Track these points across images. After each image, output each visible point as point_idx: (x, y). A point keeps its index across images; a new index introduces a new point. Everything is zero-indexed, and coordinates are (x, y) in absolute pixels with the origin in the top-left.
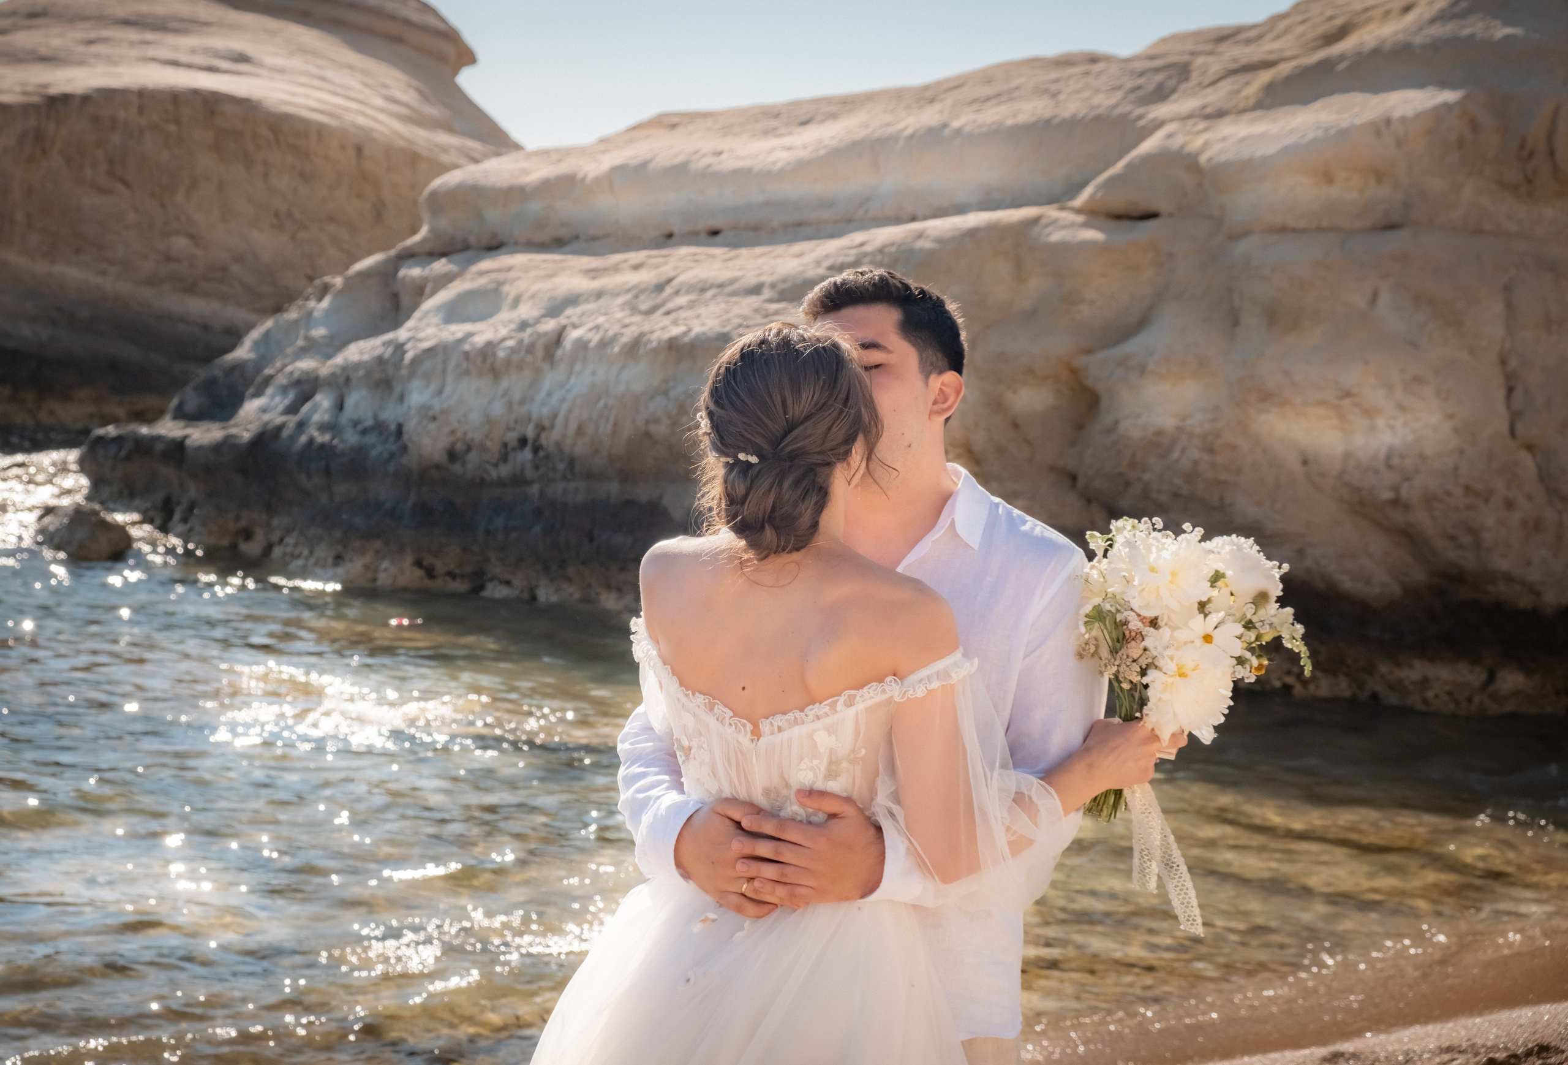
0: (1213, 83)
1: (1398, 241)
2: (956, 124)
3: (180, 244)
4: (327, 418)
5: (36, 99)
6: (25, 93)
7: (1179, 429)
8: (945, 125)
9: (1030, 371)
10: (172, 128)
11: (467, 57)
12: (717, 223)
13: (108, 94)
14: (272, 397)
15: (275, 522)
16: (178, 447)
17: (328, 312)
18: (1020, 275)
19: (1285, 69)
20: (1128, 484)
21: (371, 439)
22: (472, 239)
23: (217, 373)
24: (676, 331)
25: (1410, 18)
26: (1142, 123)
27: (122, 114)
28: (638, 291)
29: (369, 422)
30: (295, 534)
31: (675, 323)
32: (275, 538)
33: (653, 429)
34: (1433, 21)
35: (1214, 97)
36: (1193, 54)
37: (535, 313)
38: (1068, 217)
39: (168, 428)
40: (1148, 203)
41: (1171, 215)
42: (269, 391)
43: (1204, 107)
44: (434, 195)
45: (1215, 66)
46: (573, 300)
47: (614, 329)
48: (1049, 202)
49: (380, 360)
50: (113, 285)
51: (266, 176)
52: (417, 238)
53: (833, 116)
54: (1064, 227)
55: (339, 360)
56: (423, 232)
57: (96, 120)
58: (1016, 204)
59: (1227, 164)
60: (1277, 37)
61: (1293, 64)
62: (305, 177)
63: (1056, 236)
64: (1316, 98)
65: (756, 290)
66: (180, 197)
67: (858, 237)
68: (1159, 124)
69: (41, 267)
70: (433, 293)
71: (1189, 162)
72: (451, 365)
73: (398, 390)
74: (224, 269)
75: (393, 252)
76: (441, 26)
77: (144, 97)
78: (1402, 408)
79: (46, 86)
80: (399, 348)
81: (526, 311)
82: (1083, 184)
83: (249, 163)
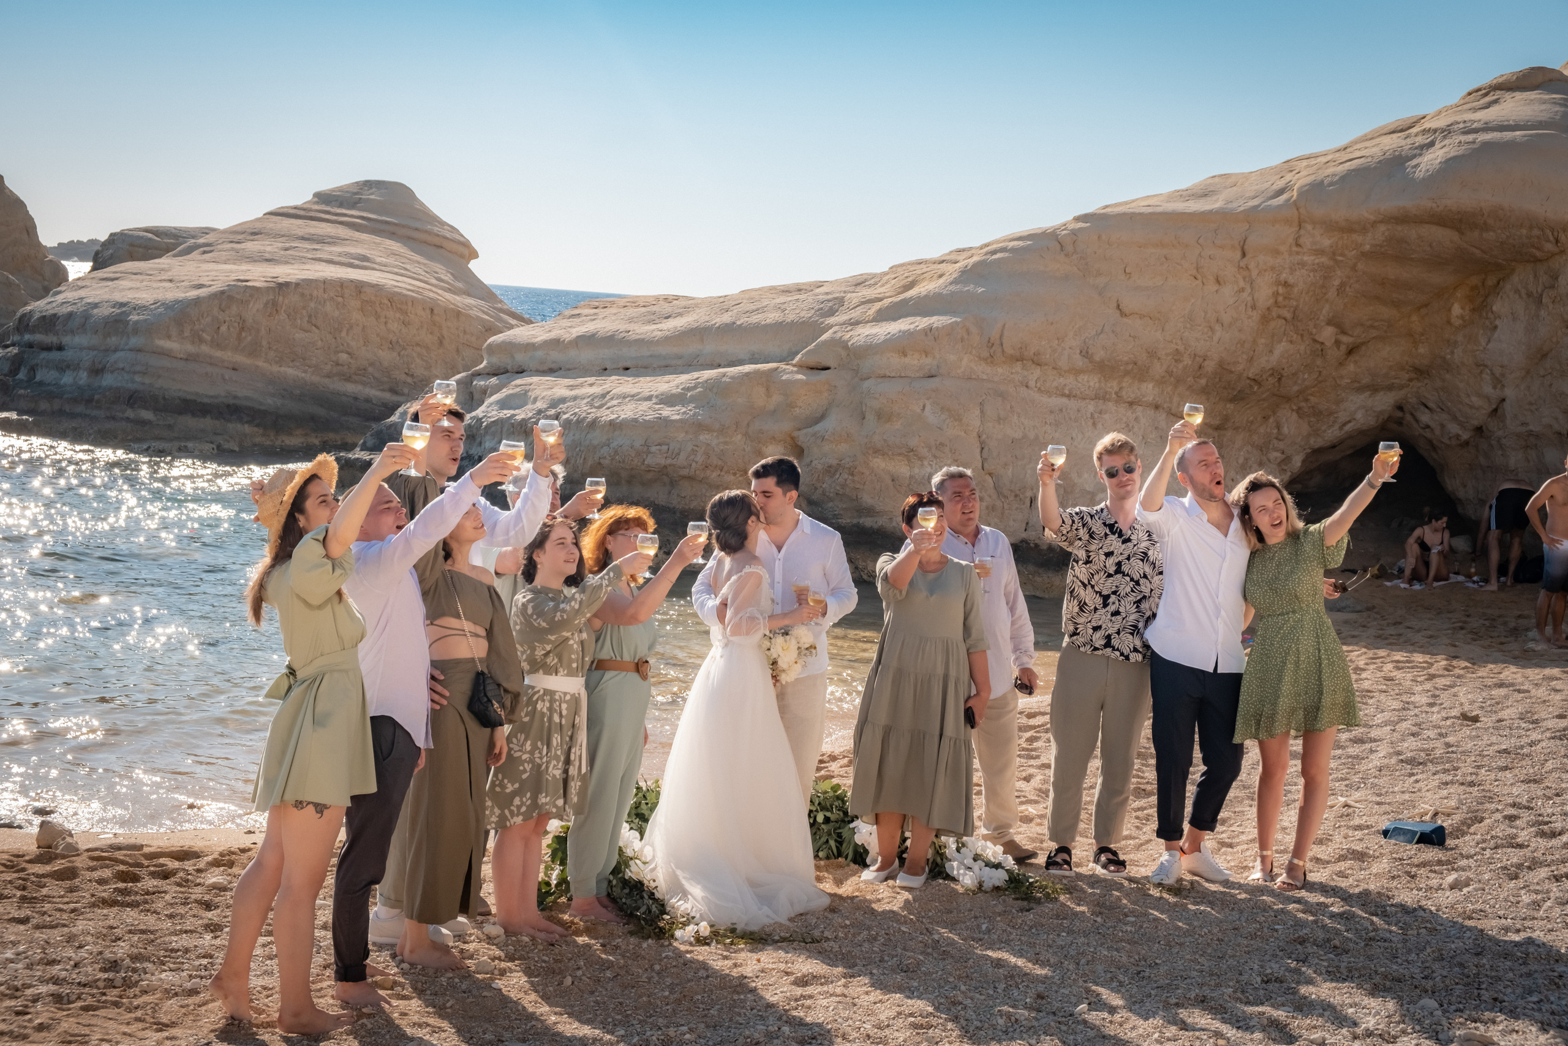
0: (854, 308)
1: (934, 383)
2: (738, 323)
3: (344, 357)
5: (272, 285)
6: (266, 281)
7: (838, 465)
10: (340, 299)
11: (474, 255)
12: (628, 364)
13: (309, 282)
18: (769, 395)
19: (887, 302)
20: (816, 489)
22: (509, 368)
24: (613, 417)
25: (941, 281)
26: (822, 326)
27: (315, 293)
28: (593, 397)
31: (612, 413)
33: (602, 461)
34: (951, 283)
35: (855, 314)
36: (846, 291)
37: (545, 406)
38: (790, 368)
39: (361, 455)
40: (825, 363)
41: (835, 369)
43: (850, 319)
44: (490, 346)
45: (854, 298)
46: (563, 400)
47: (584, 415)
48: (782, 361)
50: (310, 377)
51: (386, 323)
52: (482, 366)
53: (680, 315)
54: (788, 373)
56: (485, 363)
57: (303, 295)
58: (767, 361)
59: (860, 347)
60: (883, 285)
61: (890, 300)
62: (406, 324)
63: (785, 377)
64: (900, 318)
65: (649, 398)
66: (344, 334)
67: (696, 375)
68: (831, 327)
69: (275, 368)
70: (491, 395)
71: (843, 344)
72: (505, 429)
73: (478, 440)
75: (470, 373)
76: (462, 239)
77: (325, 284)
78: (935, 457)
79: (276, 277)
81: (540, 405)
82: (797, 353)
83: (378, 317)
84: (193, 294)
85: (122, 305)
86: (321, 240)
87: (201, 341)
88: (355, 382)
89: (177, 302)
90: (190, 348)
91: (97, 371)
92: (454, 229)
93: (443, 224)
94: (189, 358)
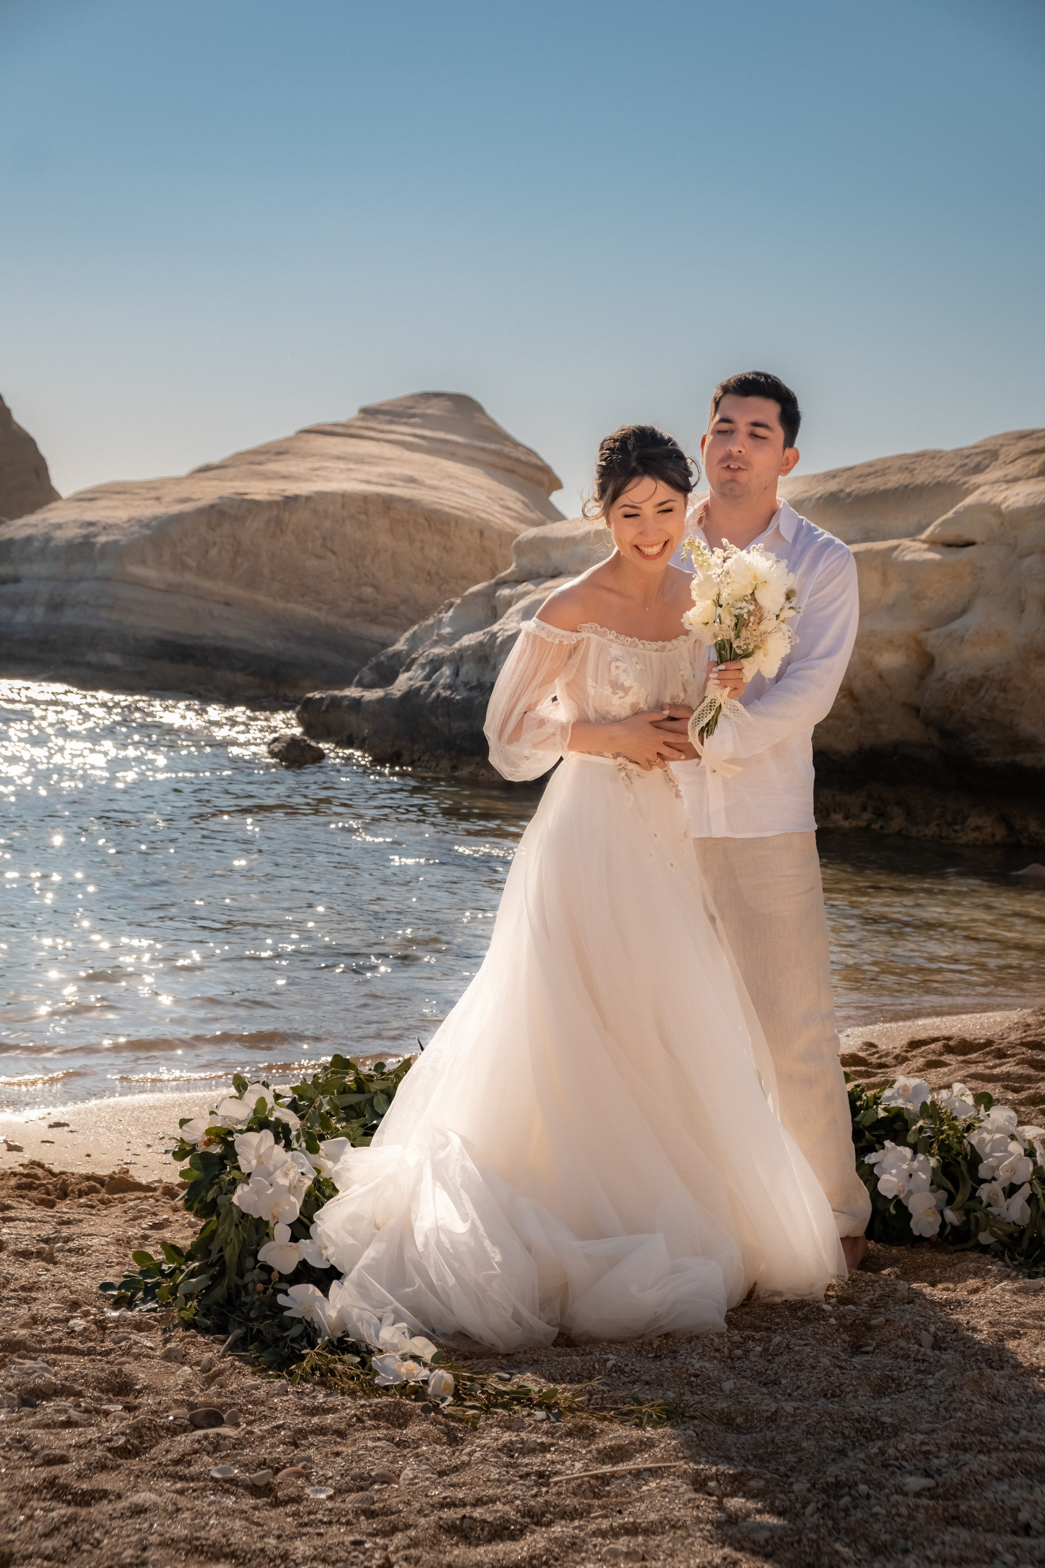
0: (1012, 462)
2: (848, 490)
3: (368, 591)
4: (448, 681)
5: (277, 498)
6: (270, 494)
7: (984, 677)
8: (841, 491)
9: (890, 642)
10: (363, 517)
11: (556, 484)
13: (323, 495)
14: (416, 671)
15: (416, 747)
16: (357, 703)
17: (451, 618)
18: (885, 583)
21: (475, 694)
22: (542, 571)
23: (382, 658)
26: (967, 486)
27: (331, 508)
29: (474, 683)
30: (428, 754)
32: (416, 756)
35: (1014, 470)
36: (1002, 445)
38: (917, 545)
39: (353, 692)
40: (968, 536)
41: (983, 543)
42: (414, 668)
43: (1006, 476)
44: (519, 543)
45: (1014, 451)
48: (906, 537)
49: (481, 644)
50: (324, 616)
51: (422, 549)
52: (509, 571)
54: (914, 551)
55: (457, 645)
56: (513, 567)
57: (315, 511)
58: (884, 539)
59: (1018, 510)
62: (448, 550)
63: (908, 558)
66: (368, 562)
68: (979, 486)
69: (280, 605)
70: (517, 603)
71: (995, 510)
74: (395, 608)
75: (493, 581)
76: (540, 463)
79: (284, 491)
80: (494, 636)
82: (928, 525)
83: (412, 540)
84: (176, 509)
85: (91, 524)
86: (361, 460)
87: (185, 567)
88: (383, 624)
89: (156, 518)
90: (171, 576)
91: (56, 606)
92: (530, 452)
93: (517, 445)
94: (171, 589)
